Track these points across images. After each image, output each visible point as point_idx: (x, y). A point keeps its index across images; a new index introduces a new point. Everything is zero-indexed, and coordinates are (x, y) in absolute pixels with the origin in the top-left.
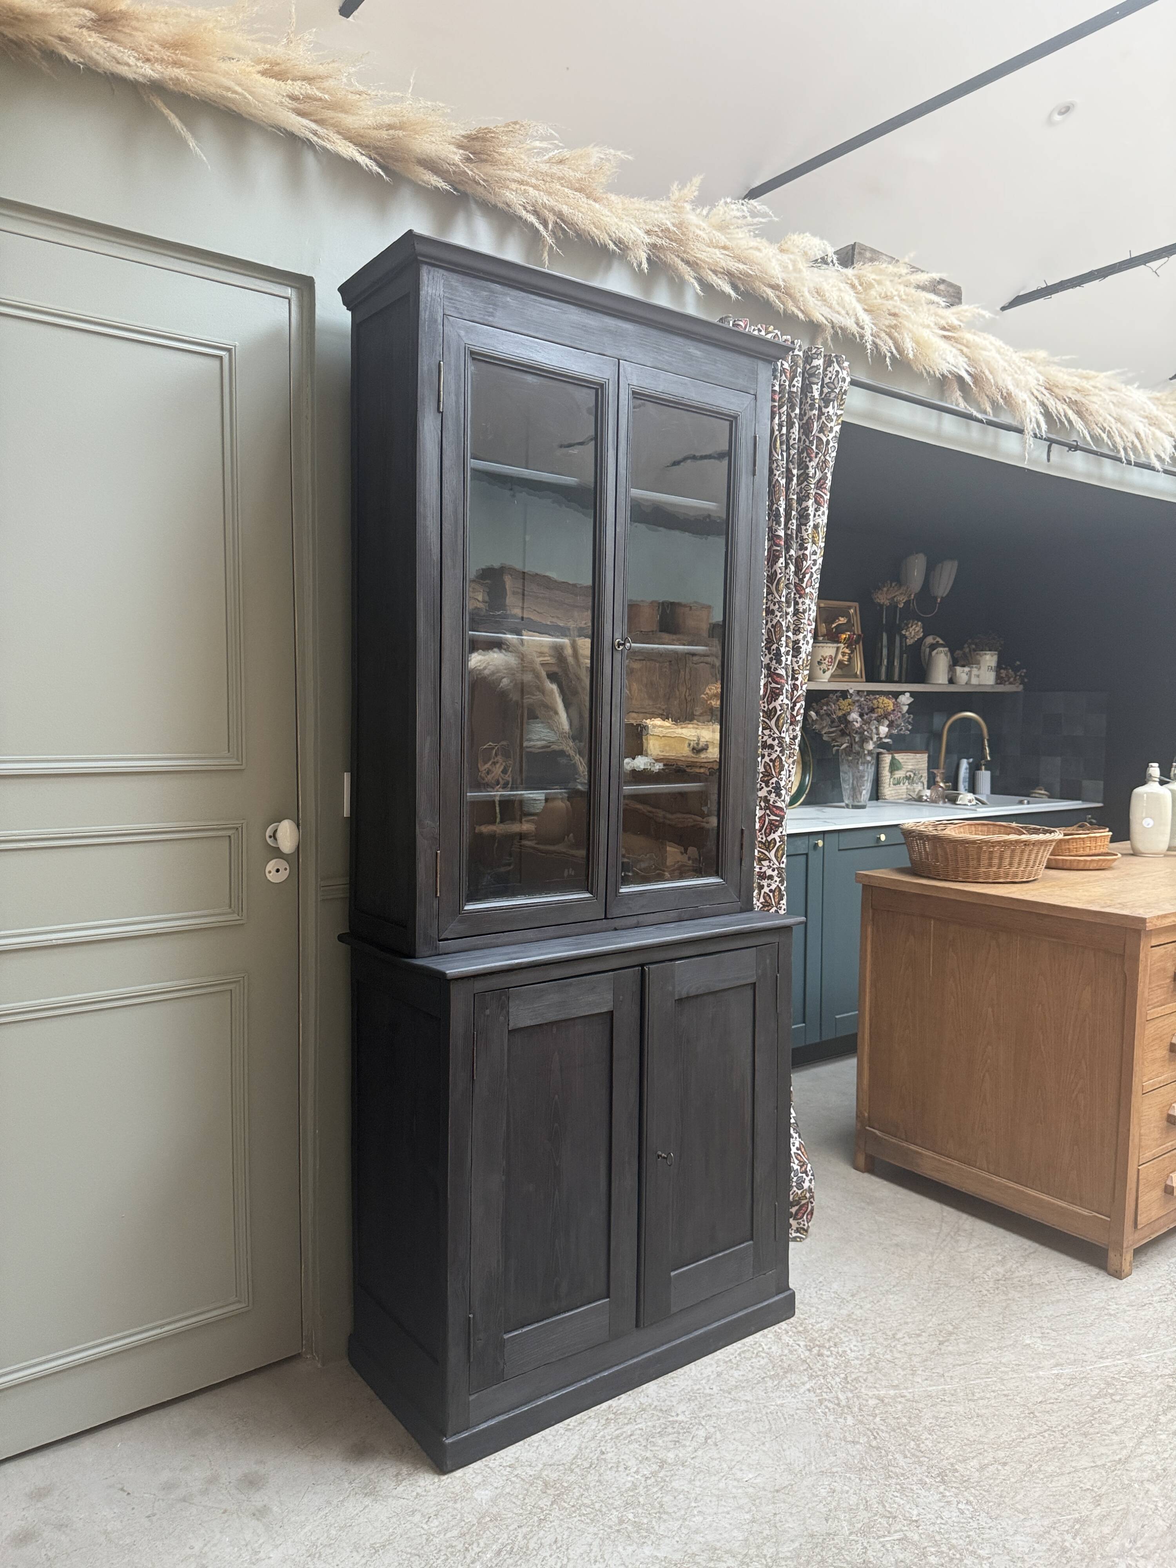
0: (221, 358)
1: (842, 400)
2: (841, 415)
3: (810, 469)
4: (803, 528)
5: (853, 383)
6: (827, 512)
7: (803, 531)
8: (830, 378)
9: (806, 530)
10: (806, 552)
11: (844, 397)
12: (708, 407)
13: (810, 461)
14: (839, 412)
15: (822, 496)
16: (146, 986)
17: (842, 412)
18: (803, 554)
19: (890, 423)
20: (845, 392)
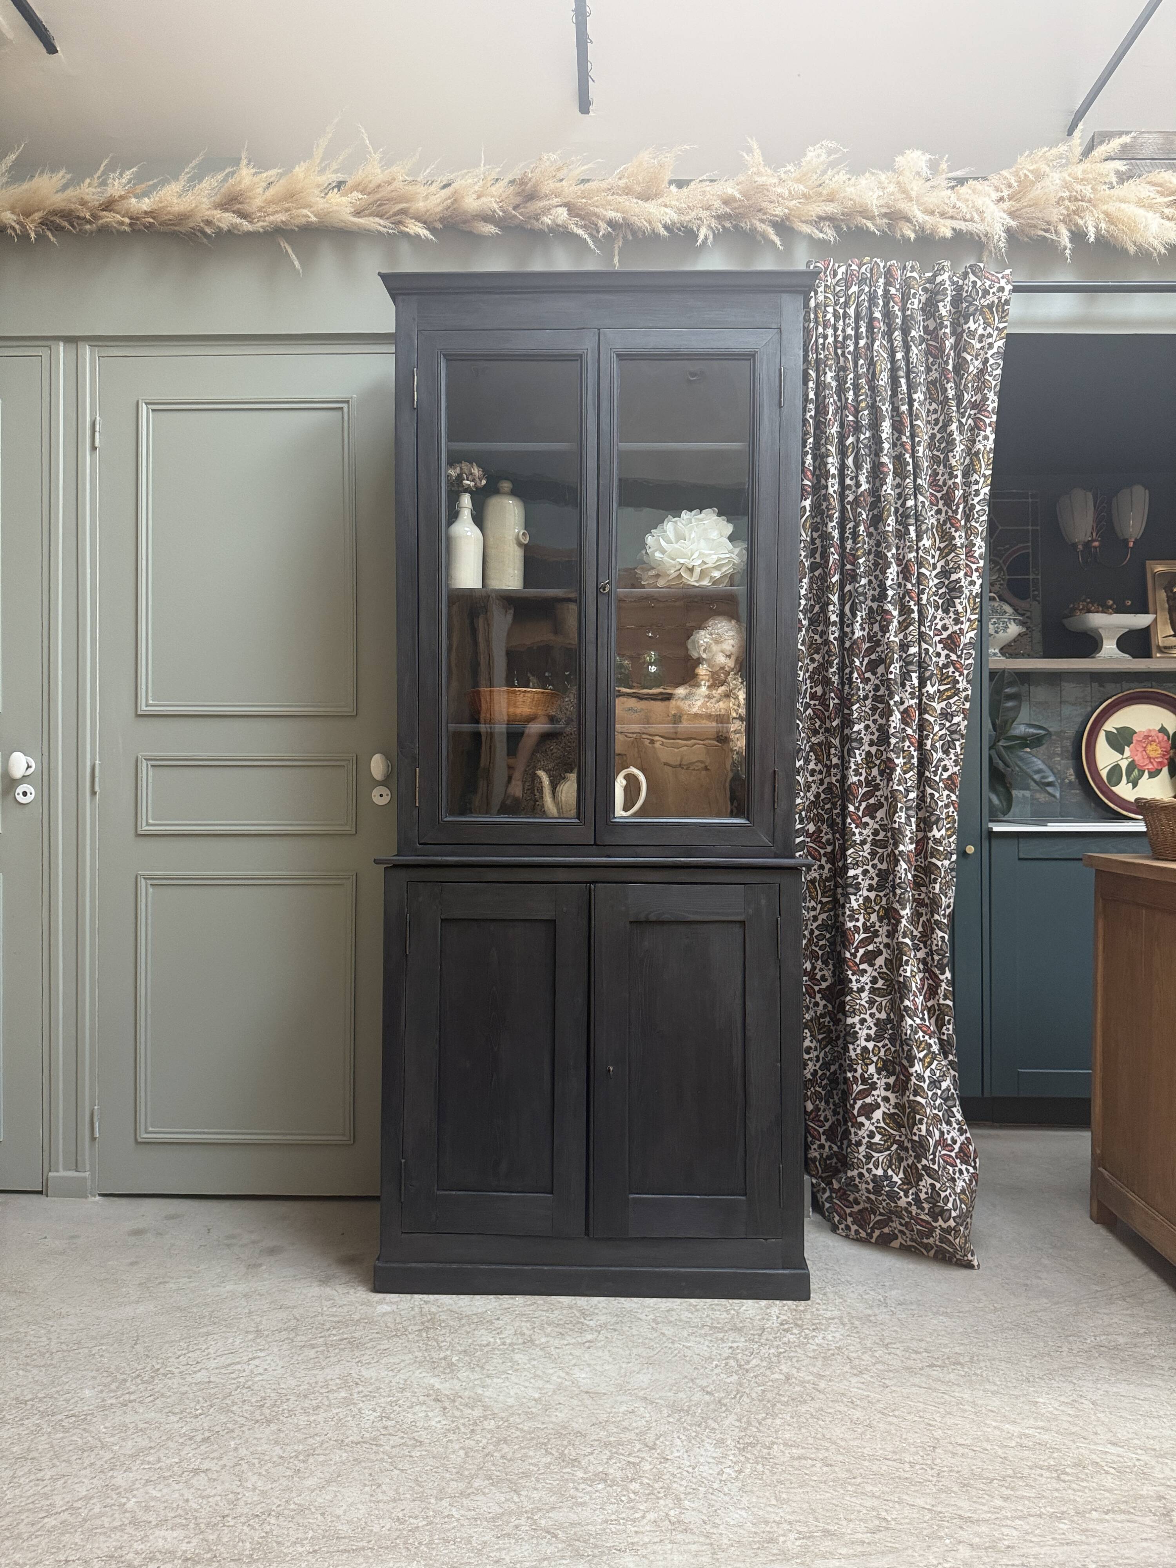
0: (342, 409)
1: (1003, 311)
2: (1005, 328)
3: (949, 391)
4: (951, 454)
5: (1016, 289)
6: (992, 437)
7: (951, 458)
8: (967, 291)
9: (954, 457)
10: (956, 480)
11: (1006, 307)
12: (712, 352)
13: (947, 383)
14: (1001, 326)
15: (982, 420)
16: (271, 873)
17: (1006, 324)
18: (954, 483)
19: (1124, 323)
20: (1007, 302)
